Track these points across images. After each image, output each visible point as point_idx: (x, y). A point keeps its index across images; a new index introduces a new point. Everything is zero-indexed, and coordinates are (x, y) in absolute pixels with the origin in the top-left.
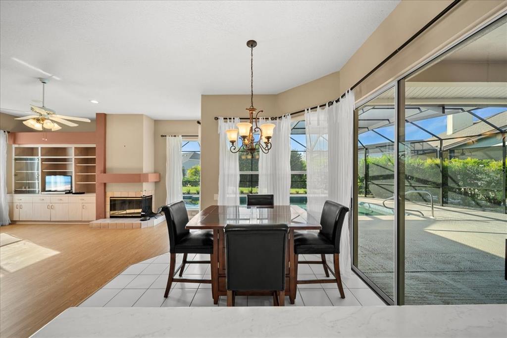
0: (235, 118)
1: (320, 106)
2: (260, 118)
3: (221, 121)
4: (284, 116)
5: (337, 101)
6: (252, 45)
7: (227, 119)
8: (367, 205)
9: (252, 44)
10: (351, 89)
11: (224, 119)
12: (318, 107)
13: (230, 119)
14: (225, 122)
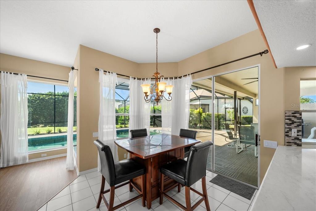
0: (113, 73)
1: (170, 78)
2: (131, 77)
3: (101, 72)
4: (146, 79)
5: (180, 77)
6: (157, 32)
7: (106, 72)
8: (158, 131)
9: (157, 30)
10: (191, 74)
11: (104, 71)
12: (169, 78)
13: (109, 72)
14: (104, 74)
